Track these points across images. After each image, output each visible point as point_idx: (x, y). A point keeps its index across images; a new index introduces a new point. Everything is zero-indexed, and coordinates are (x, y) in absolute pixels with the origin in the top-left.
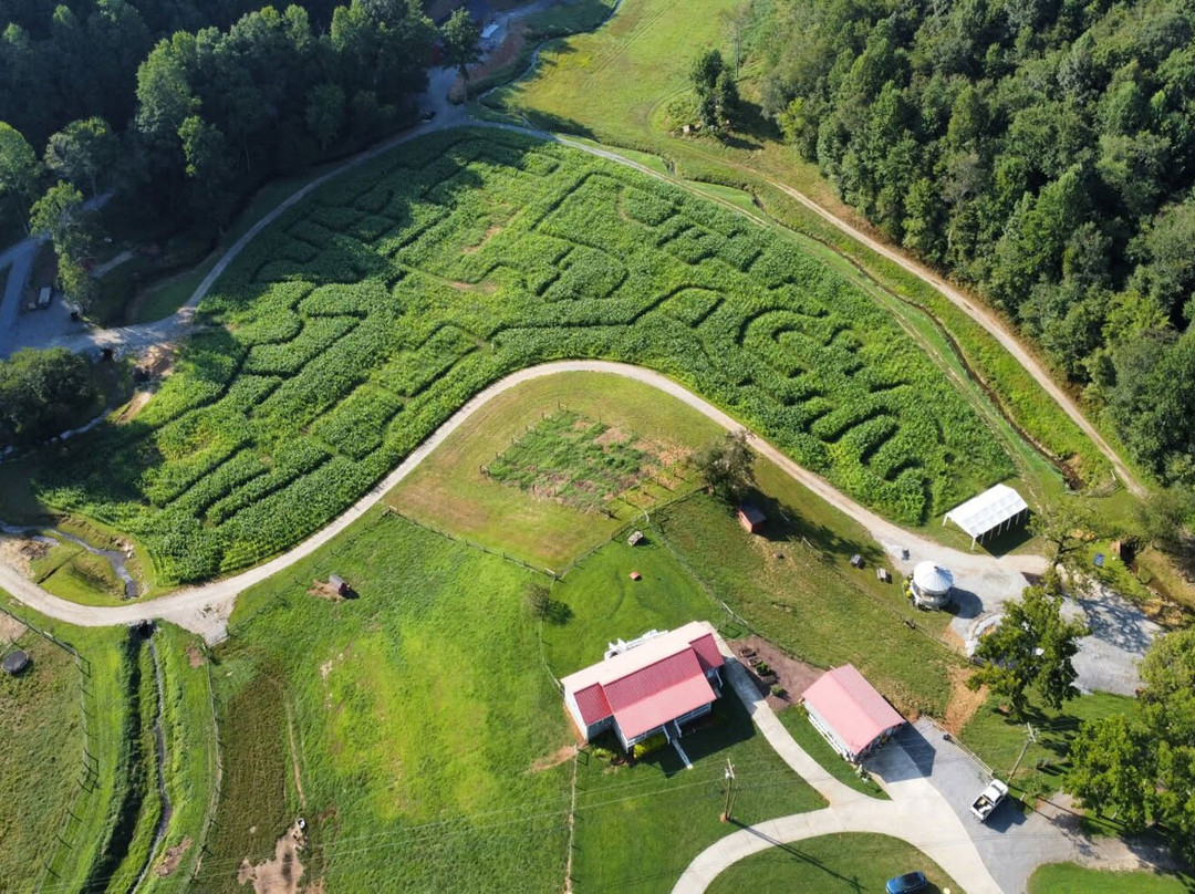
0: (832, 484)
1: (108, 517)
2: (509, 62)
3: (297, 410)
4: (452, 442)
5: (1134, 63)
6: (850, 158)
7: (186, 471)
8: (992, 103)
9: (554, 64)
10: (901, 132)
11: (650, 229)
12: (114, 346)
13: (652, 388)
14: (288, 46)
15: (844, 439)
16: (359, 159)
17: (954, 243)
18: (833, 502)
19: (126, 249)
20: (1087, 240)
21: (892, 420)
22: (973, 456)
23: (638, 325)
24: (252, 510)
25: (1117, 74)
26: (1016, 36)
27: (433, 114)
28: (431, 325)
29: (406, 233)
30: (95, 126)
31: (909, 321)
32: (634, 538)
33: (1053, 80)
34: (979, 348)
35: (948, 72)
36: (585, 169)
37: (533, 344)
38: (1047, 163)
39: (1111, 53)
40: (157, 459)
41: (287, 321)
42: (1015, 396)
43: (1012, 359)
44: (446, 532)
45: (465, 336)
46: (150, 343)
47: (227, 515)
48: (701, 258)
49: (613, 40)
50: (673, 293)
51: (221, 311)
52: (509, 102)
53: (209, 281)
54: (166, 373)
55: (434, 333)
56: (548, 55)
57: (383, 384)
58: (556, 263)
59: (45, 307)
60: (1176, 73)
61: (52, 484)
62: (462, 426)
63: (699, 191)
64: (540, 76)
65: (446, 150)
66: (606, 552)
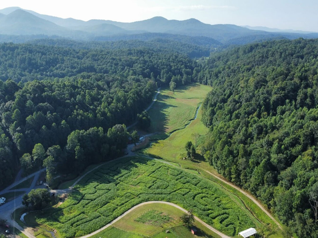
0: (213, 227)
1: (52, 225)
2: (145, 145)
3: (94, 207)
4: (128, 215)
5: (278, 140)
6: (219, 162)
7: (69, 217)
8: (249, 149)
9: (155, 145)
10: (229, 156)
11: (174, 177)
12: (55, 193)
13: (173, 207)
14: (98, 135)
15: (216, 219)
16: (111, 161)
17: (242, 180)
18: (213, 231)
19: (59, 175)
20: (269, 175)
21: (227, 215)
22: (246, 223)
23: (171, 194)
24: (83, 225)
25: (274, 142)
26: (254, 136)
27: (128, 154)
28: (125, 193)
29: (120, 175)
30: (58, 147)
31: (233, 197)
32: (167, 231)
33: (262, 145)
34: (248, 203)
35: (239, 143)
36: (160, 165)
37: (147, 197)
38: (260, 160)
39: (273, 138)
40: (63, 215)
41: (94, 190)
42: (256, 212)
43: (256, 204)
44: (125, 231)
45: (132, 195)
46: (63, 193)
47: (77, 225)
48: (186, 182)
49: (169, 141)
50: (179, 189)
51: (79, 188)
52: (144, 152)
53: (77, 182)
54: (65, 199)
55: (126, 194)
56: (154, 144)
57: (113, 203)
58: (153, 182)
59: (41, 185)
60: (287, 142)
61: (40, 217)
62: (130, 212)
63: (186, 170)
64: (151, 147)
65: (130, 160)
66: (161, 234)
